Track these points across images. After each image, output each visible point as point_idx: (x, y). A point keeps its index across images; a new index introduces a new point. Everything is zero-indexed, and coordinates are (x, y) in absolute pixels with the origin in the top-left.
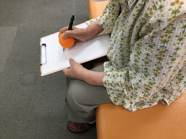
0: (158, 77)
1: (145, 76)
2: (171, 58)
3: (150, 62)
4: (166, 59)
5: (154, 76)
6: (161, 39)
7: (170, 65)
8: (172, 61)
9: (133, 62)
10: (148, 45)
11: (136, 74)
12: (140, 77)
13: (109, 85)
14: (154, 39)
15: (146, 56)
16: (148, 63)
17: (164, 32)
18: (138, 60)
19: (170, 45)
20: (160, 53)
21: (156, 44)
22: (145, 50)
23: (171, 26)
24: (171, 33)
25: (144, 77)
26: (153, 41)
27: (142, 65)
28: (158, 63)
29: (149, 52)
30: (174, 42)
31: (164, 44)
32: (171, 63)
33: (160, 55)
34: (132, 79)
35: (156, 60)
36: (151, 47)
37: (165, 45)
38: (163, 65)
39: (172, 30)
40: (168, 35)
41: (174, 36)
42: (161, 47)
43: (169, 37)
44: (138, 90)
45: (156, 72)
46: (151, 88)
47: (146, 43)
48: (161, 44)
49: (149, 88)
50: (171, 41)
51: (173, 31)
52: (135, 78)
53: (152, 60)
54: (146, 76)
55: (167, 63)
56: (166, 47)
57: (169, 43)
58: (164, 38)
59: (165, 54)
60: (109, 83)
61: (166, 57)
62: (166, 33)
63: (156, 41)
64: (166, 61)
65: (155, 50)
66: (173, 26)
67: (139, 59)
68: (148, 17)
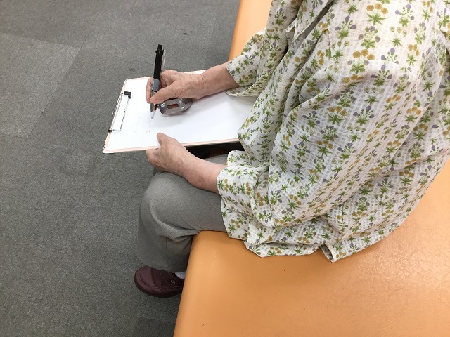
0: (315, 184)
1: (294, 180)
2: (341, 152)
3: (307, 153)
4: (332, 154)
5: (309, 183)
6: (329, 113)
7: (339, 166)
8: (342, 159)
9: (280, 148)
10: (307, 121)
11: (280, 174)
12: (286, 181)
13: (227, 190)
14: (319, 111)
15: (301, 140)
16: (304, 154)
17: (336, 103)
18: (287, 146)
19: (343, 127)
20: (325, 140)
21: (321, 121)
22: (301, 129)
23: (349, 93)
24: (348, 106)
25: (292, 182)
26: (316, 115)
27: (293, 157)
28: (319, 158)
29: (308, 134)
30: (350, 124)
31: (333, 123)
32: (341, 162)
33: (326, 143)
34: (271, 182)
35: (316, 151)
36: (312, 124)
37: (335, 126)
38: (327, 164)
39: (349, 102)
40: (343, 109)
41: (352, 114)
42: (327, 128)
43: (344, 113)
44: (276, 204)
45: (313, 175)
46: (299, 203)
47: (304, 116)
48: (328, 122)
49: (295, 203)
50: (344, 121)
51: (351, 104)
52: (277, 180)
53: (311, 149)
54: (297, 180)
55: (334, 162)
56: (335, 130)
57: (342, 123)
58: (335, 113)
59: (334, 144)
60: (227, 186)
61: (334, 150)
62: (339, 104)
63: (320, 115)
64: (333, 156)
65: (317, 132)
66: (352, 95)
67: (289, 143)
68: (316, 68)
